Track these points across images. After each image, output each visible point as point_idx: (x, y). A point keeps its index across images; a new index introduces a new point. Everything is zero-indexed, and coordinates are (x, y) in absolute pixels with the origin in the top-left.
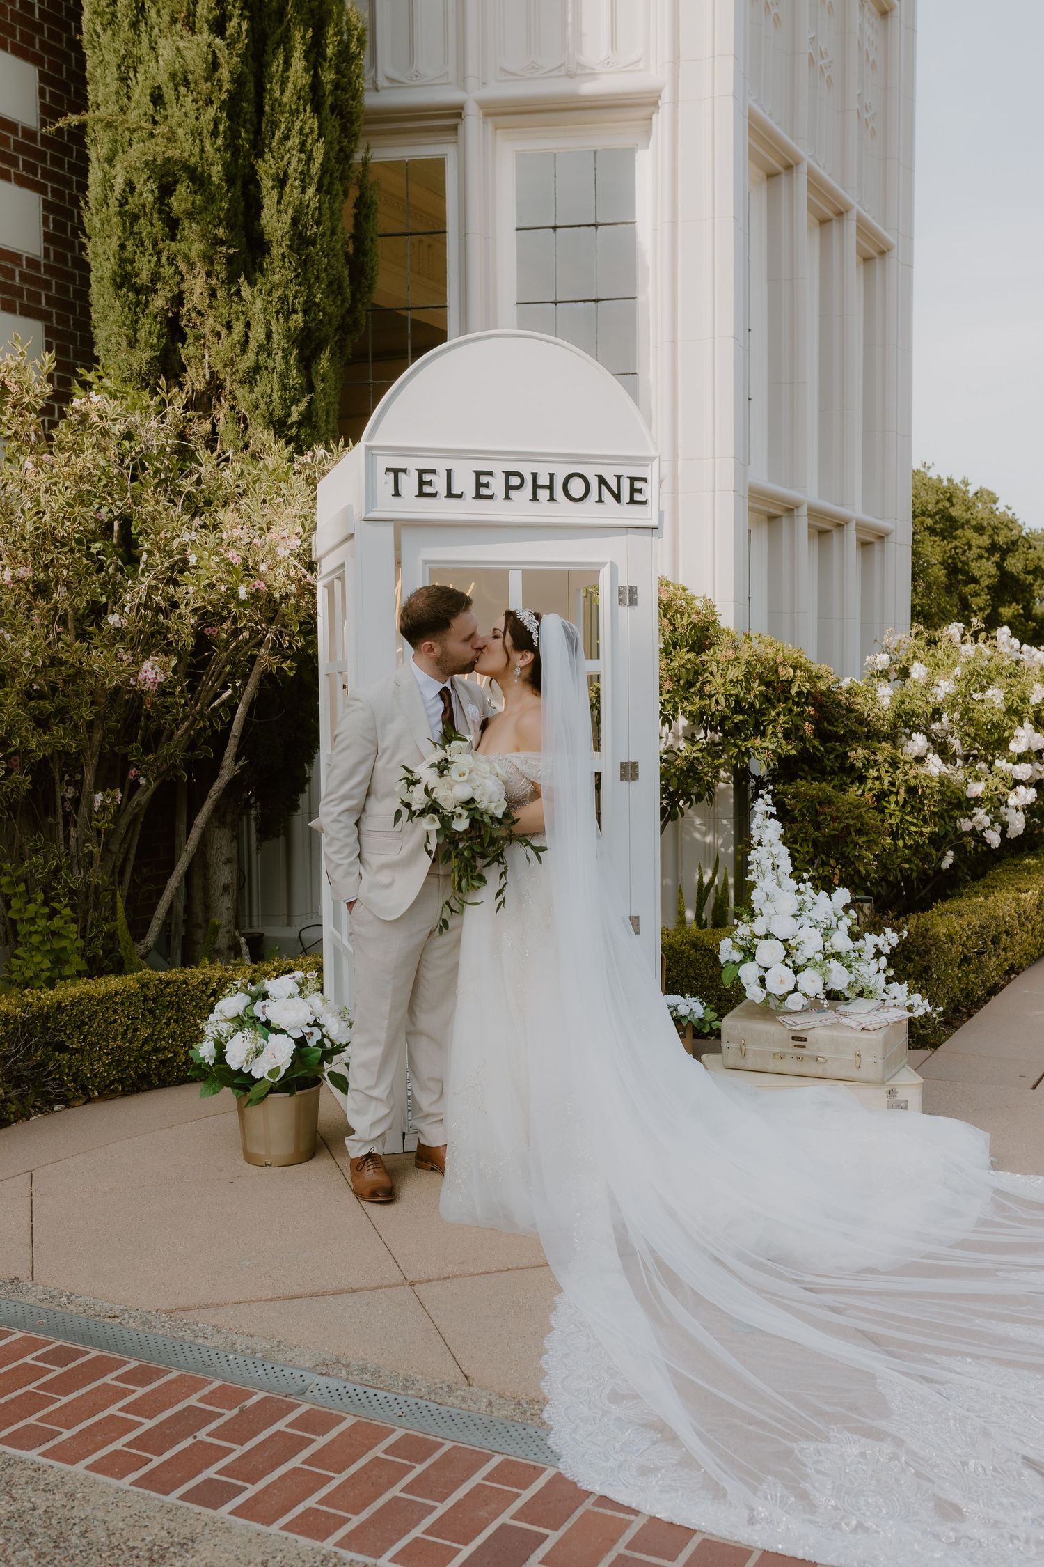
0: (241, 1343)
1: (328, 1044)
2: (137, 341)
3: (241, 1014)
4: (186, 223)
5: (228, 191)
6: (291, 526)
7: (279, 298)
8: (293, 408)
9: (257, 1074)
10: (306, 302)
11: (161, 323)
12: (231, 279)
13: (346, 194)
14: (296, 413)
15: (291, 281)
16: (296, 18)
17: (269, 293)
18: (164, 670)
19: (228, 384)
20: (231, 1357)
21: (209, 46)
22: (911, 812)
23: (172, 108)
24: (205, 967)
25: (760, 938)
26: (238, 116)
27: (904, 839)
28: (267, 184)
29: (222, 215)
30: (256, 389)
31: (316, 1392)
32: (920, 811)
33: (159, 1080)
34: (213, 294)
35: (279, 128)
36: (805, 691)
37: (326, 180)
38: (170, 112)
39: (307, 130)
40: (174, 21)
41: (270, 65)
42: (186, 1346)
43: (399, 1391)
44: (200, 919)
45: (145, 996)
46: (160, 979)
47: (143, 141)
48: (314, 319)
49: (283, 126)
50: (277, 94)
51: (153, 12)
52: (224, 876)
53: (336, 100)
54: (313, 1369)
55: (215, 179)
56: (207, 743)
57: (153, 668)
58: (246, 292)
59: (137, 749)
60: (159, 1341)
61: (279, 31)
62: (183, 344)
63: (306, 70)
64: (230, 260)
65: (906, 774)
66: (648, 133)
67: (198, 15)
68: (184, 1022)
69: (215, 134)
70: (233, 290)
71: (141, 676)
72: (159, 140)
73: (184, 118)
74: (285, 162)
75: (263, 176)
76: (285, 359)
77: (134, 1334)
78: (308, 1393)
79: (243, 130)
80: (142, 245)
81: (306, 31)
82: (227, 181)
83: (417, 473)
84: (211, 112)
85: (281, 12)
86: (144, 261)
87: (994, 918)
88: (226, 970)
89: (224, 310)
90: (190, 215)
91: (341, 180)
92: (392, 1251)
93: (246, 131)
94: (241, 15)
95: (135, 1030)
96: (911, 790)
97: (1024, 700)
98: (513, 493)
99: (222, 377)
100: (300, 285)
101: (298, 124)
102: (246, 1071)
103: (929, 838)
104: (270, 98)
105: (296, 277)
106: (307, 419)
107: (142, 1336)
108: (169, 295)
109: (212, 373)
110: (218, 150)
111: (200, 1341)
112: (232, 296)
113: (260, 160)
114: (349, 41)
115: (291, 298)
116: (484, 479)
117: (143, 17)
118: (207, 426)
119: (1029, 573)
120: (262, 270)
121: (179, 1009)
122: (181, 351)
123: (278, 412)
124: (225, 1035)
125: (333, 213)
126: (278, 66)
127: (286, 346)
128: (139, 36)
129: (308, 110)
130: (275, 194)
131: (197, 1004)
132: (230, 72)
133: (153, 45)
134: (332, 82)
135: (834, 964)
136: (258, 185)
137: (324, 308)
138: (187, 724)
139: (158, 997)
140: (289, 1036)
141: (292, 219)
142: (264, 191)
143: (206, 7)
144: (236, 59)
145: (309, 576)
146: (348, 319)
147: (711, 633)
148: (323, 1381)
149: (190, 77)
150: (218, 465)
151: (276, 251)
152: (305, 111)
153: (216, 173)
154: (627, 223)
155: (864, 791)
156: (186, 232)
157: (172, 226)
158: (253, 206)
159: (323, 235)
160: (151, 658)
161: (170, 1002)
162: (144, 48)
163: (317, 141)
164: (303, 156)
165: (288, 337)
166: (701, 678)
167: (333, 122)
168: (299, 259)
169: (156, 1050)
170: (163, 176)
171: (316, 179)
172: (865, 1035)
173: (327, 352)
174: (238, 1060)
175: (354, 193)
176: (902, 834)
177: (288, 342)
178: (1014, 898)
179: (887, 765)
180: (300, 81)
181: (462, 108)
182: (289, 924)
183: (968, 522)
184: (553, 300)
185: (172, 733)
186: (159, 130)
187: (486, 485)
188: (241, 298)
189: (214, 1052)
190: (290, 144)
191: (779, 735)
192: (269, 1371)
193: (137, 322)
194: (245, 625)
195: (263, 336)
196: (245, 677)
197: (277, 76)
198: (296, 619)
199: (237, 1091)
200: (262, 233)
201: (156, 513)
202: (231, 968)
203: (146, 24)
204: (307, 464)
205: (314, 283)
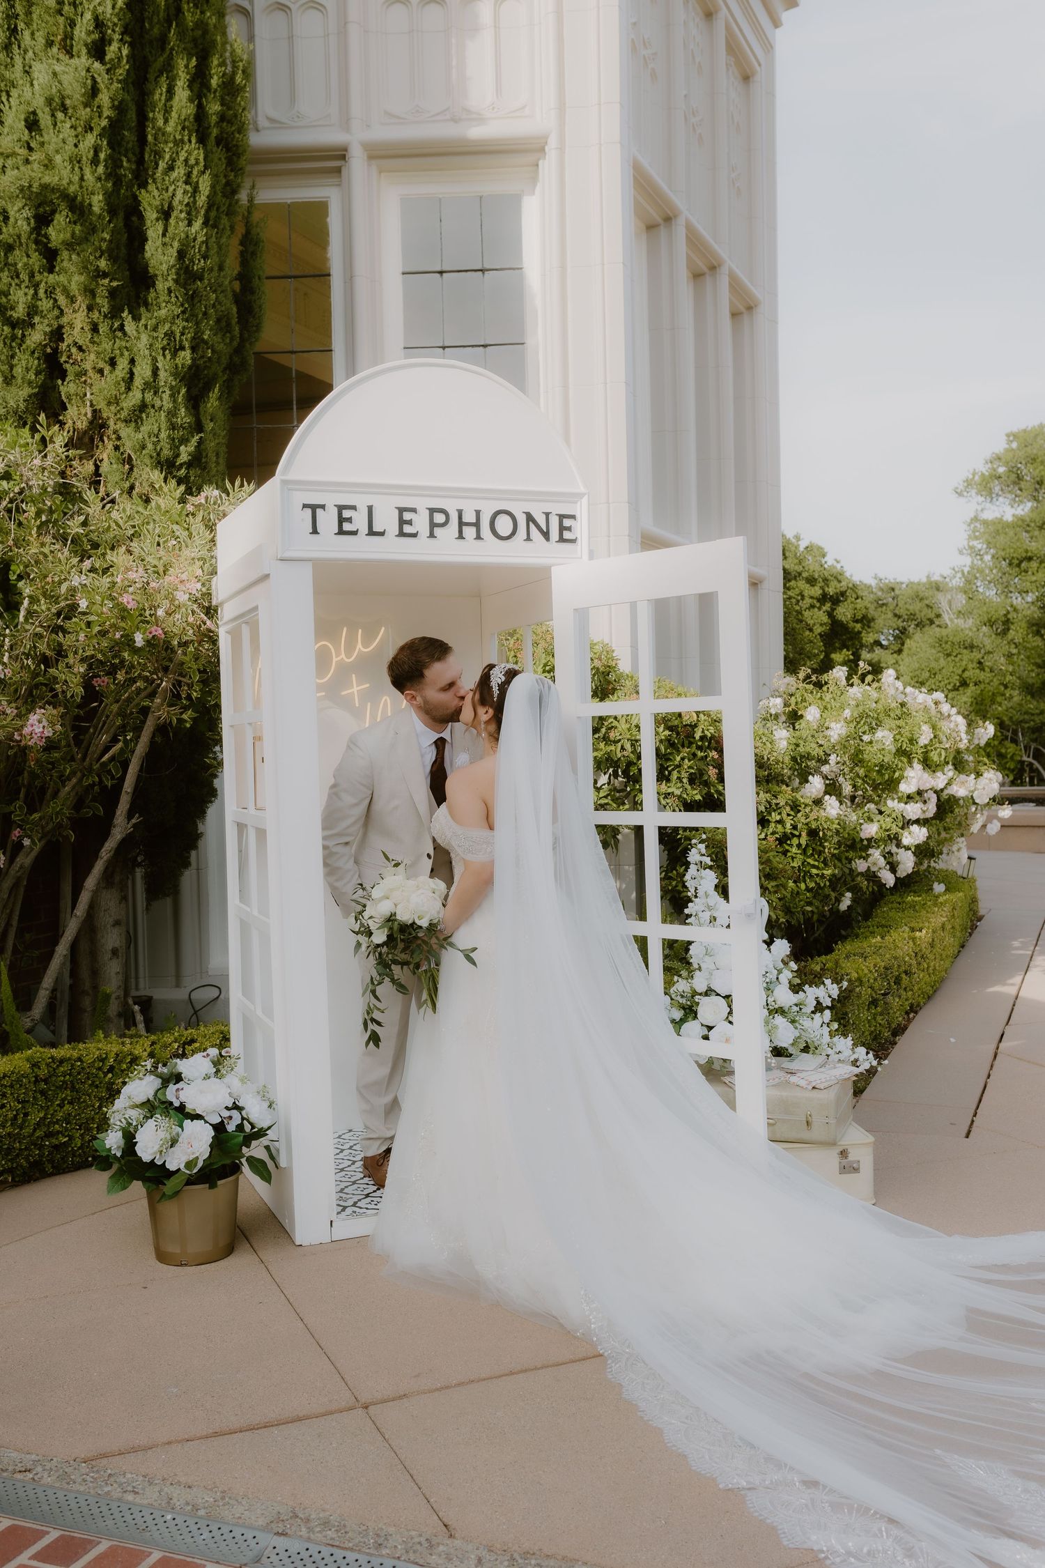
0: (180, 1497)
1: (247, 1127)
2: (13, 377)
3: (151, 1098)
4: (65, 254)
5: (110, 222)
6: (190, 569)
7: (166, 334)
8: (182, 448)
9: (172, 1166)
10: (193, 338)
11: (38, 359)
12: (114, 313)
13: (232, 228)
14: (185, 453)
15: (178, 316)
16: (178, 47)
17: (155, 329)
18: (52, 724)
19: (111, 423)
20: (169, 1517)
21: (88, 70)
22: (812, 855)
23: (48, 134)
24: (99, 1041)
25: (700, 994)
26: (120, 145)
27: (805, 881)
28: (151, 215)
29: (104, 246)
30: (142, 429)
31: (274, 1558)
32: (820, 853)
33: (53, 1167)
34: (95, 329)
35: (164, 158)
36: (709, 735)
37: (213, 214)
38: (46, 138)
39: (192, 162)
40: (50, 44)
41: (152, 93)
42: (114, 1505)
43: (371, 1551)
44: (87, 985)
45: (36, 1077)
46: (52, 1057)
47: (18, 168)
48: (202, 357)
49: (167, 157)
50: (160, 123)
51: (27, 34)
52: (112, 939)
53: (222, 133)
54: (266, 1529)
55: (96, 209)
56: (94, 800)
57: (40, 722)
58: (130, 327)
59: (20, 807)
60: (81, 1499)
61: (162, 59)
62: (63, 380)
63: (191, 100)
64: (113, 293)
65: (807, 817)
66: (534, 179)
67: (76, 38)
68: (79, 1103)
69: (95, 161)
70: (116, 325)
71: (26, 731)
72: (36, 166)
73: (62, 144)
74: (170, 194)
75: (146, 206)
76: (173, 396)
77: (50, 1492)
78: (264, 1559)
79: (124, 159)
80: (18, 277)
81: (189, 60)
82: (109, 212)
83: (335, 510)
84: (90, 139)
85: (163, 40)
86: (20, 293)
87: (896, 958)
88: (123, 1044)
89: (106, 345)
90: (70, 246)
91: (227, 215)
92: (338, 1365)
93: (129, 161)
94: (121, 40)
95: (26, 1115)
96: (813, 833)
97: (912, 741)
98: (437, 531)
99: (105, 415)
100: (187, 321)
101: (183, 155)
102: (159, 1163)
103: (830, 880)
104: (153, 128)
105: (183, 312)
106: (197, 460)
107: (60, 1494)
108: (48, 329)
109: (94, 411)
110: (99, 179)
111: (130, 1497)
112: (115, 331)
113: (143, 191)
114: (234, 74)
115: (178, 335)
116: (407, 516)
117: (16, 39)
118: (89, 467)
119: (857, 621)
120: (146, 304)
121: (73, 1089)
122: (61, 388)
123: (166, 453)
124: (134, 1123)
125: (220, 248)
126: (161, 94)
127: (174, 383)
128: (12, 58)
129: (194, 140)
130: (160, 227)
131: (93, 1082)
132: (110, 98)
133: (27, 68)
134: (217, 113)
135: (779, 1020)
136: (141, 217)
137: (213, 345)
138: (74, 780)
139: (50, 1077)
140: (206, 1122)
141: (178, 252)
142: (148, 223)
143: (84, 30)
144: (116, 85)
145: (208, 622)
146: (236, 359)
147: (612, 677)
148: (281, 1542)
149: (68, 102)
150: (104, 507)
151: (161, 285)
152: (190, 141)
153: (97, 202)
154: (514, 269)
155: (766, 835)
156: (65, 264)
157: (50, 257)
158: (136, 238)
159: (211, 270)
160: (38, 711)
161: (64, 1082)
162: (17, 73)
163: (203, 173)
164: (188, 188)
165: (175, 374)
166: (606, 724)
167: (219, 154)
168: (186, 294)
169: (49, 1135)
170: (39, 205)
171: (203, 212)
172: (815, 1094)
173: (216, 390)
174: (151, 1151)
175: (240, 230)
176: (804, 877)
177: (176, 379)
178: (910, 938)
179: (788, 809)
180: (184, 111)
181: (346, 150)
182: (178, 985)
183: (800, 574)
184: (441, 345)
185: (58, 791)
186: (34, 157)
187: (410, 523)
188: (125, 334)
189: (122, 1142)
190: (174, 175)
191: (685, 780)
192: (216, 1533)
193: (13, 357)
194: (140, 674)
195: (149, 373)
196: (138, 730)
197: (161, 105)
198: (195, 667)
199: (148, 1184)
200: (147, 266)
201: (41, 557)
202: (128, 1041)
203: (19, 47)
204: (200, 505)
205: (202, 319)
